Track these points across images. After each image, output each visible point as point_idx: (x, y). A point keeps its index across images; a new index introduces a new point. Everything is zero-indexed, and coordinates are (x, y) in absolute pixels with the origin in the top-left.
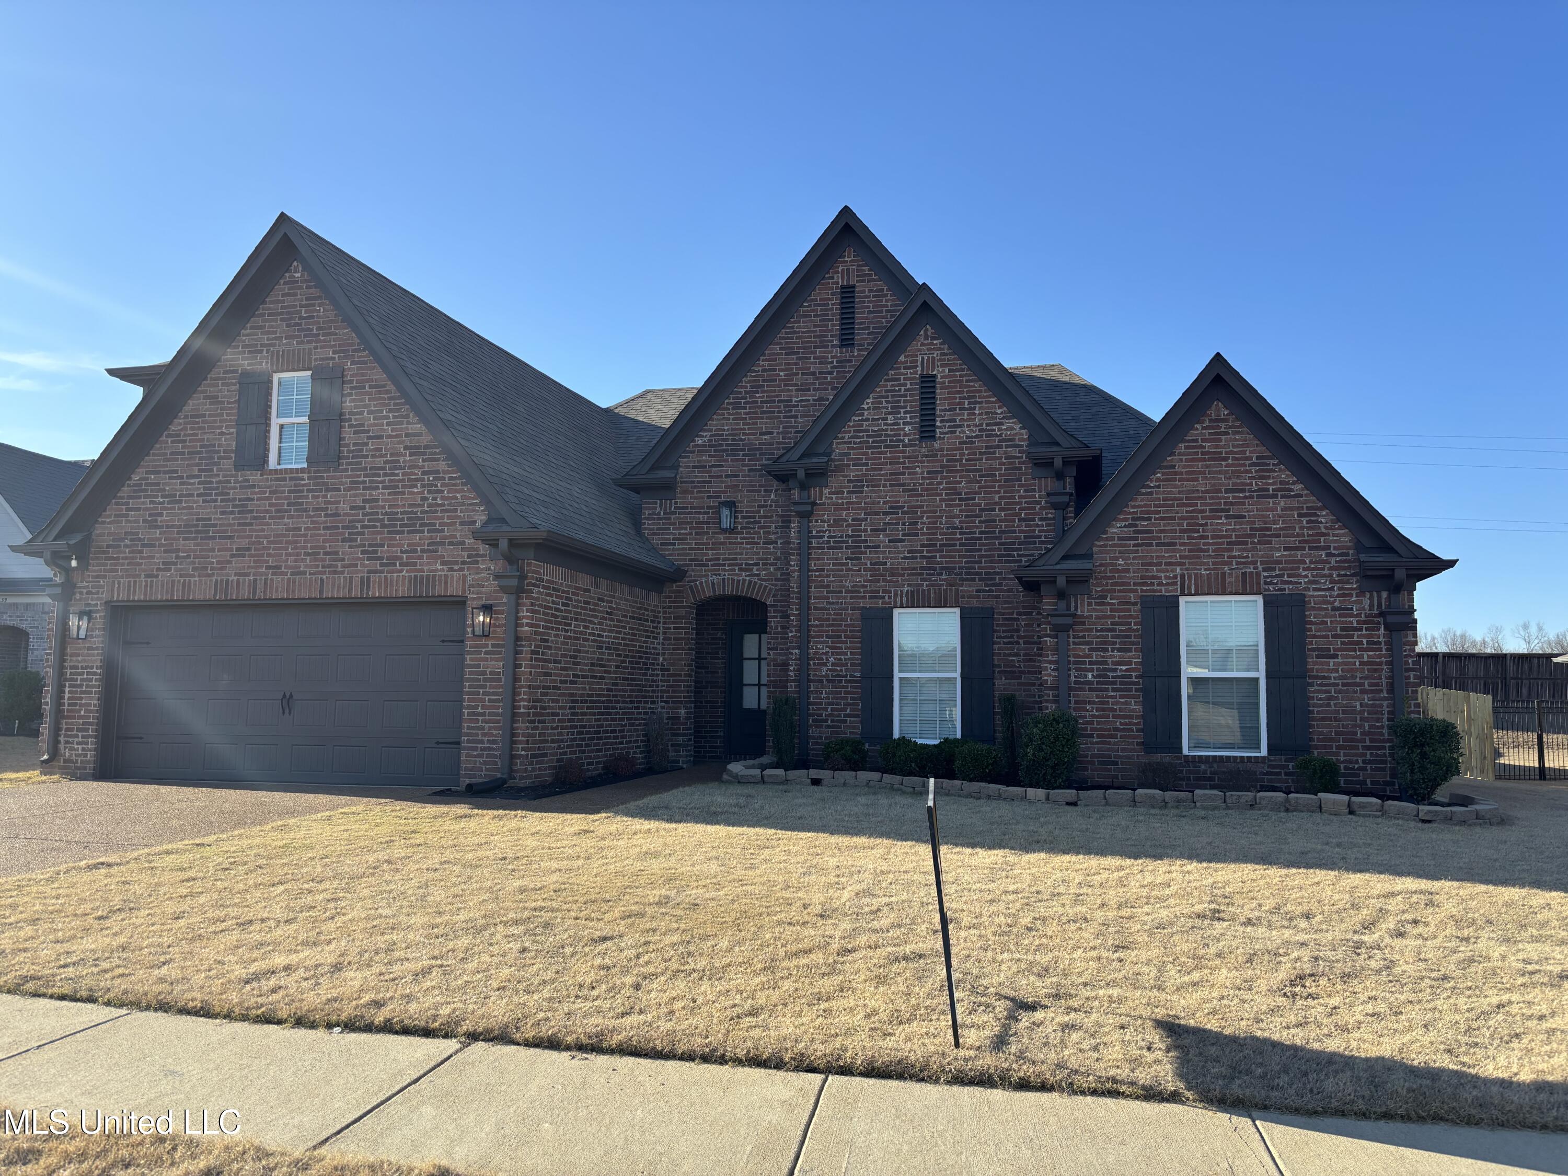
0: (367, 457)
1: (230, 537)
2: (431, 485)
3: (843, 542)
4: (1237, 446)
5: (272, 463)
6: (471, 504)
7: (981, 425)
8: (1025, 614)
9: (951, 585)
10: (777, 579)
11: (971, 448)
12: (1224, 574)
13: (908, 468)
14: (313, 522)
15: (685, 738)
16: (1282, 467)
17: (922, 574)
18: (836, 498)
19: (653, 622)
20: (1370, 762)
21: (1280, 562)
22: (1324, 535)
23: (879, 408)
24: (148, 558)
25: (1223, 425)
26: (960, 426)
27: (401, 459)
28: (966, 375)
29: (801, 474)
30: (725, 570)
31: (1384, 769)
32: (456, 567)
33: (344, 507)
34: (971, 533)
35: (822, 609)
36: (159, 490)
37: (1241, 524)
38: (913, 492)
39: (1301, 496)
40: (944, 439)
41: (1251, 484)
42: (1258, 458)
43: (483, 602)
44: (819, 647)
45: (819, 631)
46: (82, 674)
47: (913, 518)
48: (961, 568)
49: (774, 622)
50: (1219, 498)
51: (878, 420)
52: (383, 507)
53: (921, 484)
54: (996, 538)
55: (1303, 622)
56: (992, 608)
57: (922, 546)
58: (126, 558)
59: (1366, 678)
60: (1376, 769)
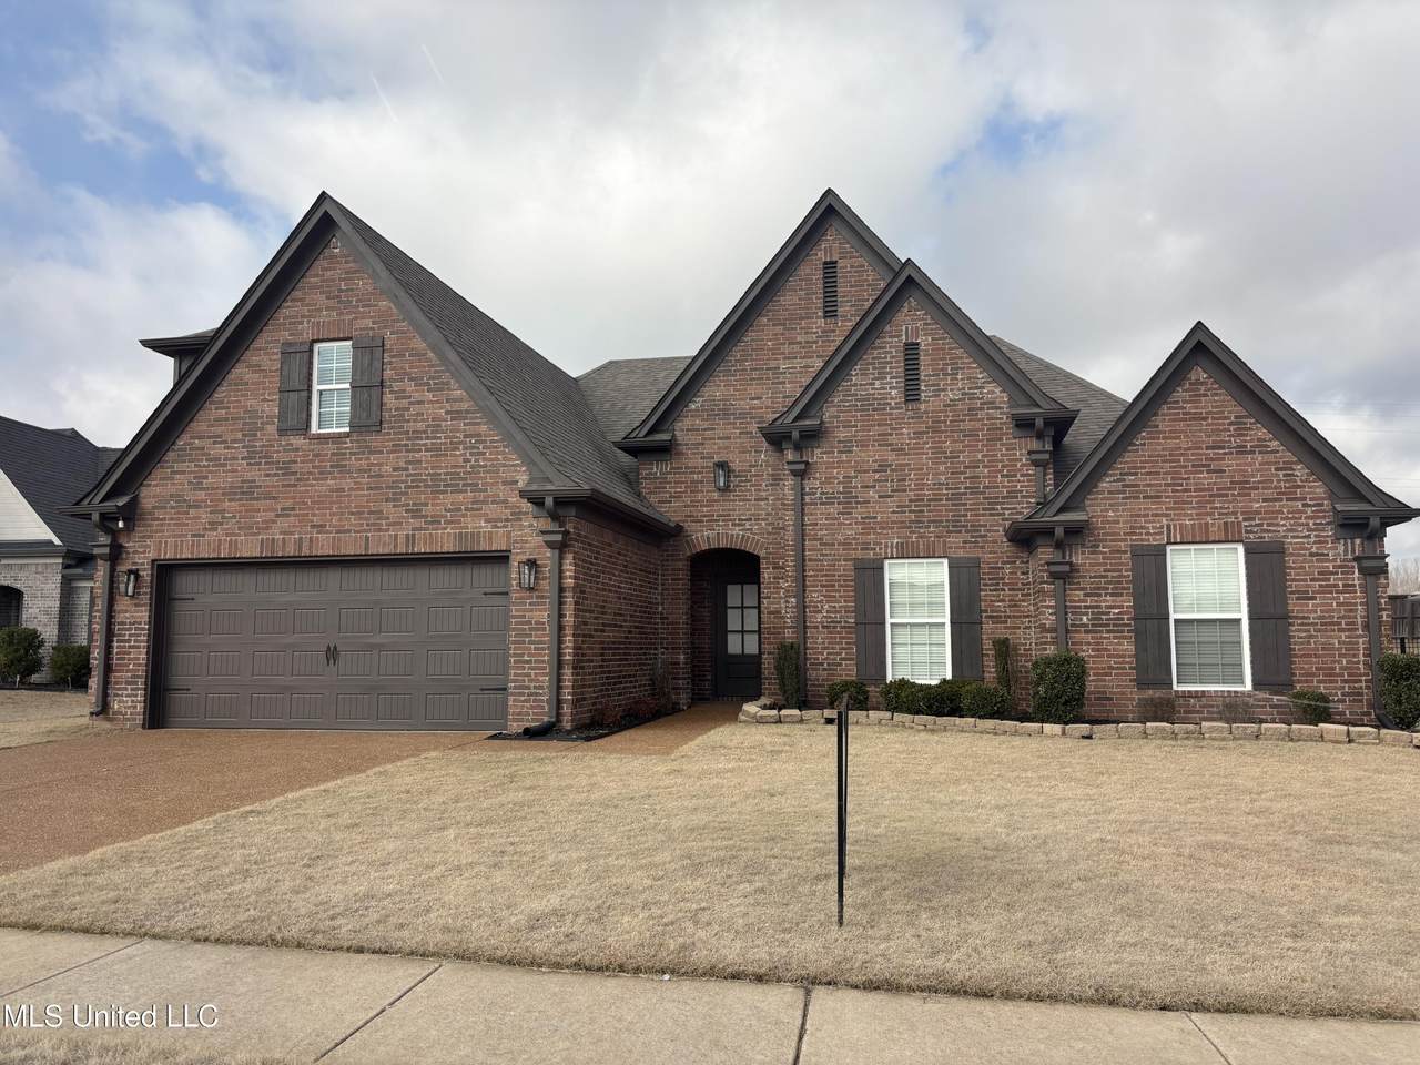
0: (409, 421)
1: (274, 498)
2: (474, 448)
3: (835, 498)
4: (1216, 407)
5: (314, 429)
6: (513, 465)
7: (964, 389)
8: (1008, 563)
9: (938, 537)
10: (769, 533)
11: (955, 411)
12: (1207, 524)
13: (896, 429)
14: (356, 483)
15: (685, 682)
16: (1259, 425)
17: (911, 527)
18: (828, 458)
19: (654, 573)
20: (1349, 694)
21: (1260, 513)
22: (1299, 487)
23: (866, 374)
24: (195, 518)
25: (1203, 388)
26: (943, 390)
27: (443, 423)
28: (948, 343)
29: (795, 435)
30: (719, 525)
31: (1361, 701)
32: (499, 524)
33: (387, 469)
34: (956, 489)
35: (816, 560)
36: (203, 455)
37: (1221, 477)
38: (900, 451)
39: (1277, 452)
40: (929, 401)
41: (1230, 441)
42: (1236, 417)
43: (527, 557)
44: (814, 595)
45: (814, 581)
46: (130, 629)
47: (901, 475)
48: (947, 521)
49: (767, 574)
50: (1201, 455)
51: (865, 385)
52: (426, 469)
53: (908, 444)
54: (981, 493)
55: (1283, 567)
56: (979, 558)
57: (910, 501)
58: (172, 519)
59: (1343, 617)
60: (1354, 701)
